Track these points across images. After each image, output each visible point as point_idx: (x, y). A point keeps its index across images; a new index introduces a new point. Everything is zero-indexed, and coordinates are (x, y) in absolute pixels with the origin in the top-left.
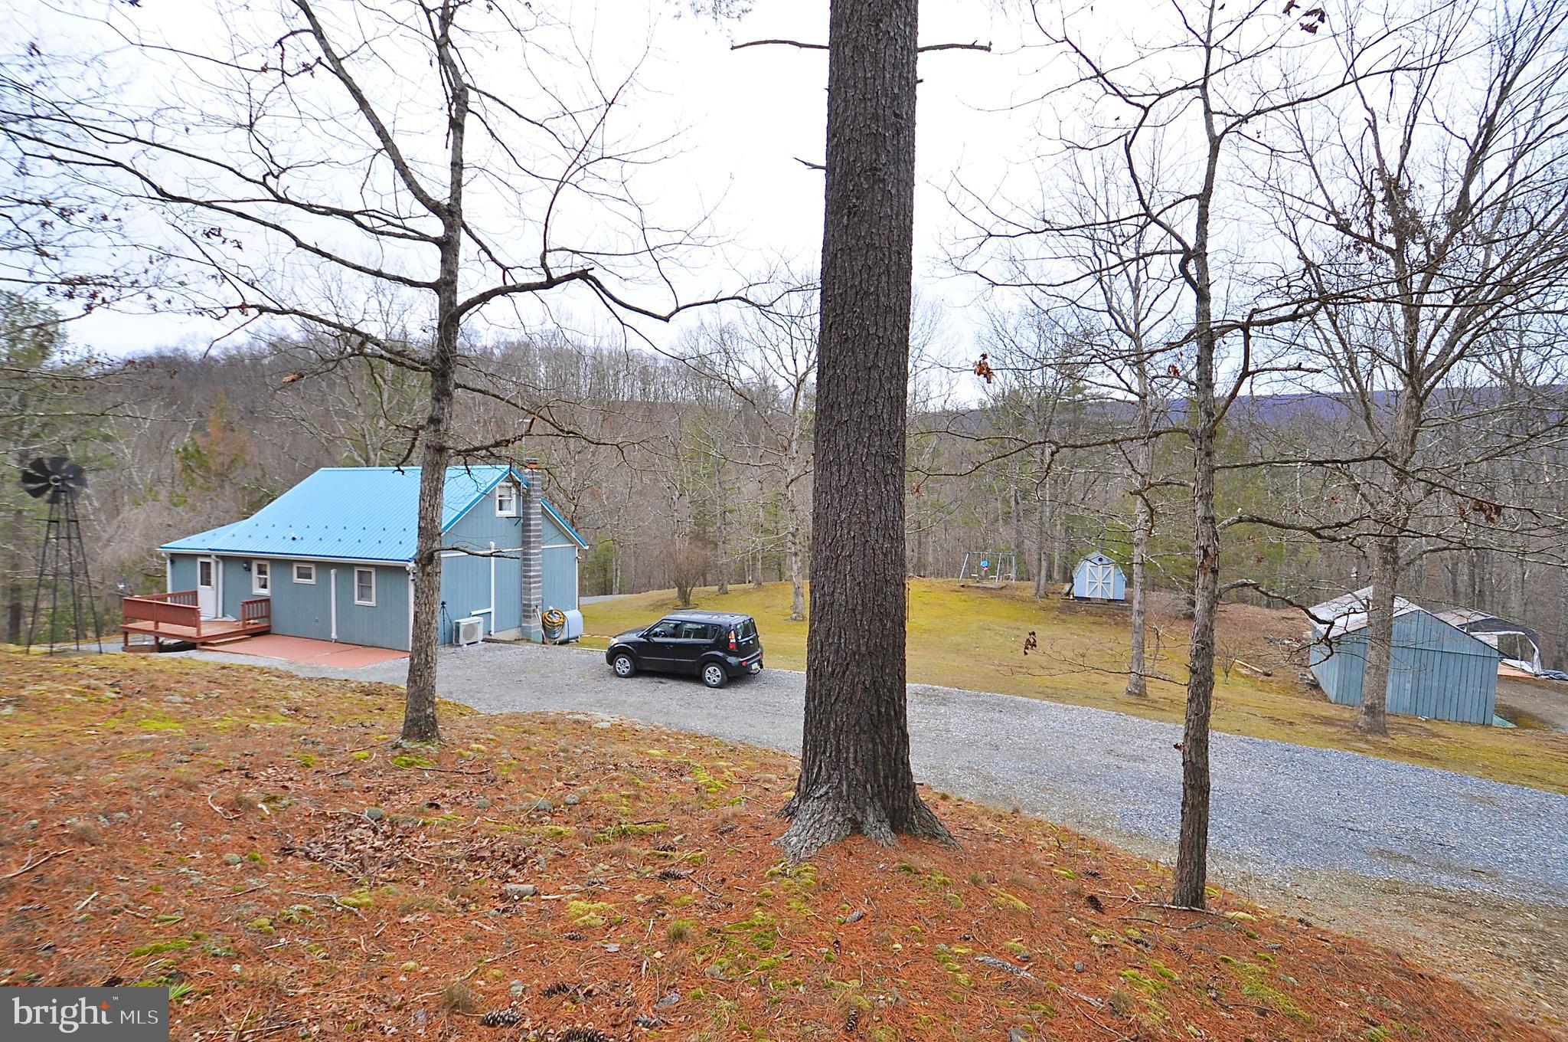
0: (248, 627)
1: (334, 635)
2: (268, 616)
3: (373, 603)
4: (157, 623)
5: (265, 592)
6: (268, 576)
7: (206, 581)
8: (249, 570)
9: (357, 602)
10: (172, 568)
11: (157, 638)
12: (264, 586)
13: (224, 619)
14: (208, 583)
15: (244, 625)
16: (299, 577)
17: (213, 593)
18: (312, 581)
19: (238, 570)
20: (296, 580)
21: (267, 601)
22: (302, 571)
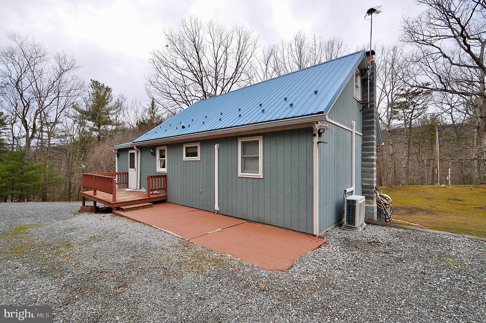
0: (151, 196)
1: (217, 208)
2: (165, 189)
3: (260, 174)
4: (95, 191)
5: (164, 170)
6: (166, 159)
7: (132, 166)
8: (155, 155)
9: (240, 174)
10: (118, 159)
11: (95, 203)
12: (164, 167)
13: (141, 190)
14: (133, 167)
15: (149, 194)
16: (187, 156)
17: (135, 173)
18: (198, 158)
19: (148, 155)
20: (185, 158)
21: (164, 176)
22: (189, 151)
